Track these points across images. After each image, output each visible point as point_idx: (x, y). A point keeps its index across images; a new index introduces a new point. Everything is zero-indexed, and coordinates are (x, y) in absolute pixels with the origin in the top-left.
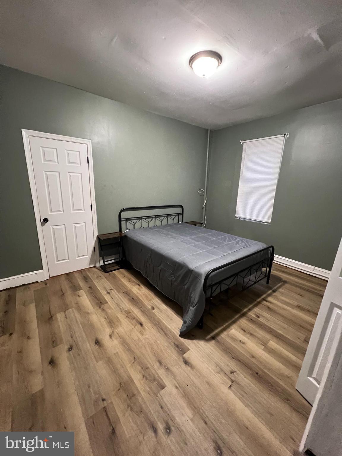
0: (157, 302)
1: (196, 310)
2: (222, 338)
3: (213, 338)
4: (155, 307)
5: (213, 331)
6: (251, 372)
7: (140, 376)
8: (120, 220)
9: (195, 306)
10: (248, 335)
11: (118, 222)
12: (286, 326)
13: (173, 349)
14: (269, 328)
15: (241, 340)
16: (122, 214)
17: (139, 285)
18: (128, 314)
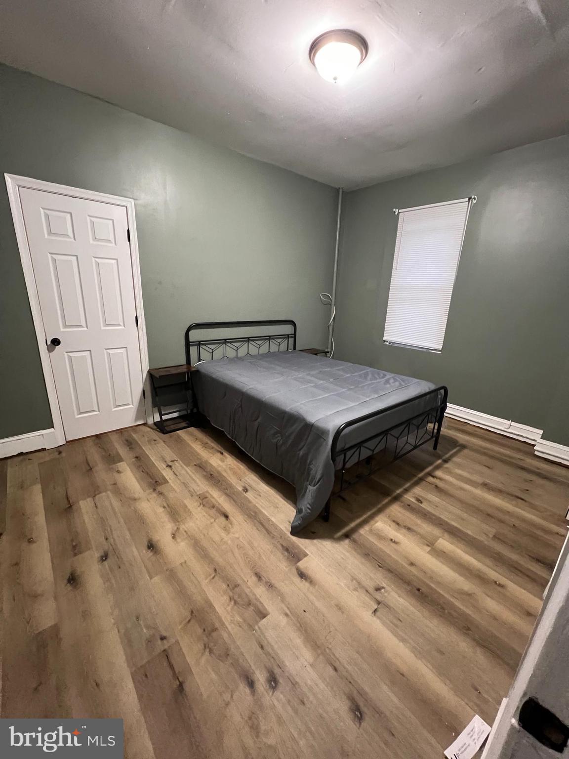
0: (252, 479)
1: (319, 490)
2: (361, 535)
3: (347, 536)
4: (249, 488)
5: (346, 524)
6: (409, 588)
7: (225, 598)
8: (188, 344)
9: (317, 484)
10: (404, 531)
11: (184, 347)
12: (465, 515)
13: (279, 554)
14: (438, 518)
15: (392, 538)
16: (191, 333)
17: (222, 453)
18: (204, 500)
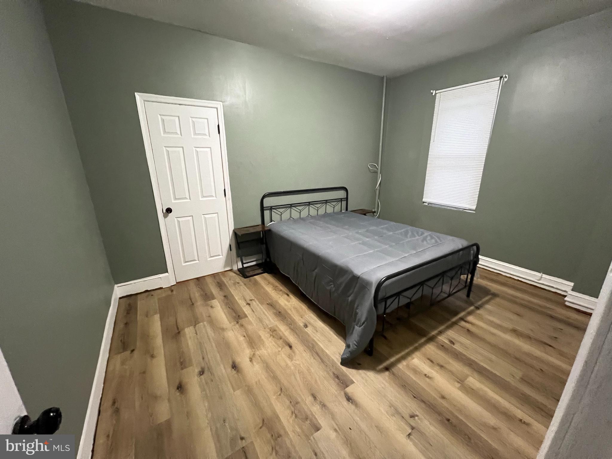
0: (311, 317)
1: (364, 329)
2: (400, 369)
3: (387, 369)
4: (308, 325)
5: (387, 359)
6: (439, 418)
7: (288, 412)
8: (262, 209)
9: (362, 326)
10: (437, 368)
11: (260, 211)
12: (494, 357)
13: (332, 381)
14: (469, 359)
15: (426, 373)
16: (265, 200)
17: (288, 295)
18: (273, 332)
